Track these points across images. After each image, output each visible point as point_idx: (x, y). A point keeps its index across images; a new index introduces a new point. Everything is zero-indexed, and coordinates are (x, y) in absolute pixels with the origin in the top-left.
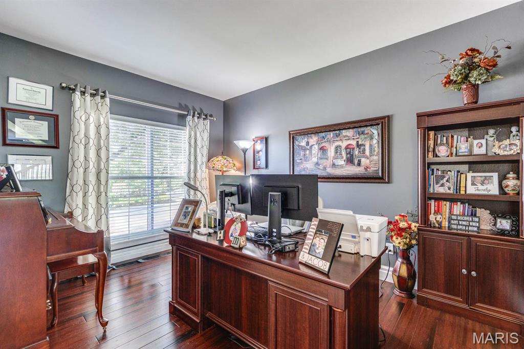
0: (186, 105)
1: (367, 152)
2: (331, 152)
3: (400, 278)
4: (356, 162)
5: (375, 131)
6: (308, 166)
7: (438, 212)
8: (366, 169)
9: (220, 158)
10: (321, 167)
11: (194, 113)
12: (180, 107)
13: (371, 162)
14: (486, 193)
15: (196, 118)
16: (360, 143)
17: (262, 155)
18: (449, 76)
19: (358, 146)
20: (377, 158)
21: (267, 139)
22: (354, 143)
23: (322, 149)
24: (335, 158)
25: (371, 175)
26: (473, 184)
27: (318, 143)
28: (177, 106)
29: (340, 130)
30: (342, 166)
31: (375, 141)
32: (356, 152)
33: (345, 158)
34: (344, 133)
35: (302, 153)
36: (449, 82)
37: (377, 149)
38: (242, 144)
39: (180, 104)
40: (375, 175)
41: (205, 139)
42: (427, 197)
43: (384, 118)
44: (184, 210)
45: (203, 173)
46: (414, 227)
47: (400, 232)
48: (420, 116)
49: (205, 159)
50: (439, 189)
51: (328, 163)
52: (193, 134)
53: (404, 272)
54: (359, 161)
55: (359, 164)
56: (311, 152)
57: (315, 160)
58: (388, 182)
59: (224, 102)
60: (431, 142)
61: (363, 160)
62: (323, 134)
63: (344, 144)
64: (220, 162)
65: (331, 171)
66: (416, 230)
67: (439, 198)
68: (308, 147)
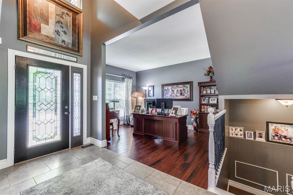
0: (124, 74)
1: (186, 92)
2: (175, 92)
3: (194, 127)
4: (183, 95)
5: (188, 86)
6: (168, 96)
7: (204, 108)
8: (186, 97)
9: (136, 93)
10: (172, 96)
11: (127, 77)
12: (123, 75)
13: (187, 95)
14: (214, 103)
15: (128, 79)
16: (184, 89)
17: (152, 92)
18: (205, 73)
19: (184, 90)
20: (189, 94)
21: (153, 86)
22: (182, 89)
23: (173, 90)
24: (176, 93)
25: (187, 99)
26: (211, 101)
27: (171, 89)
28: (122, 75)
29: (178, 85)
30: (179, 96)
31: (188, 89)
32: (183, 92)
33: (180, 93)
34: (179, 86)
35: (166, 92)
36: (205, 75)
37: (189, 91)
38: (144, 88)
39: (123, 74)
40: (188, 99)
41: (131, 86)
42: (201, 105)
43: (191, 82)
44: (136, 108)
45: (130, 98)
46: (198, 112)
47: (194, 114)
48: (199, 83)
49: (131, 93)
50: (203, 102)
51: (175, 95)
52: (127, 84)
53: (196, 125)
54: (184, 94)
55: (184, 95)
56: (169, 91)
57: (170, 94)
58: (192, 101)
59: (136, 72)
60: (202, 90)
61: (185, 94)
62: (173, 86)
63: (179, 89)
64: (136, 94)
65: (175, 97)
66: (198, 113)
67: (204, 105)
68: (168, 90)
